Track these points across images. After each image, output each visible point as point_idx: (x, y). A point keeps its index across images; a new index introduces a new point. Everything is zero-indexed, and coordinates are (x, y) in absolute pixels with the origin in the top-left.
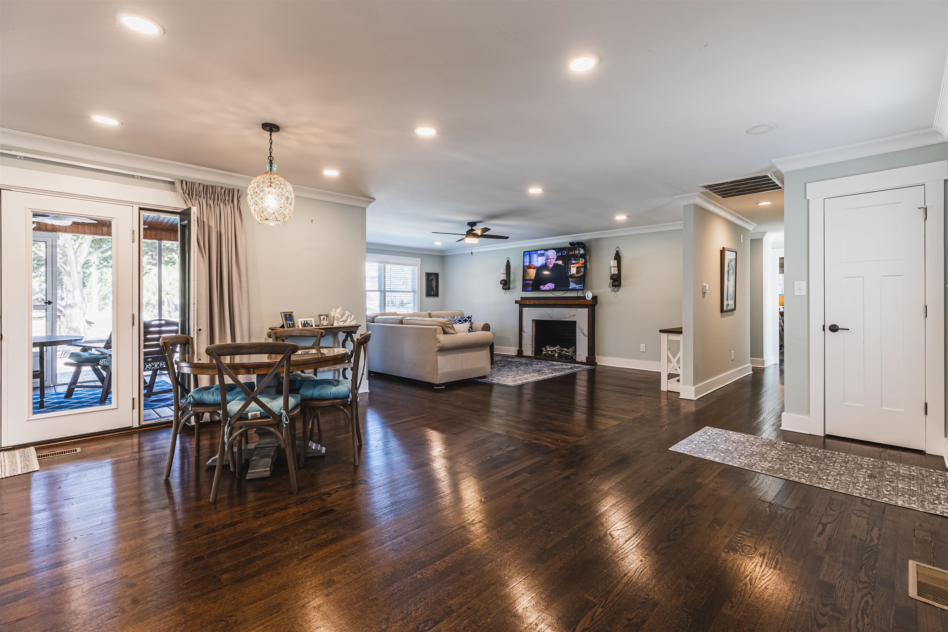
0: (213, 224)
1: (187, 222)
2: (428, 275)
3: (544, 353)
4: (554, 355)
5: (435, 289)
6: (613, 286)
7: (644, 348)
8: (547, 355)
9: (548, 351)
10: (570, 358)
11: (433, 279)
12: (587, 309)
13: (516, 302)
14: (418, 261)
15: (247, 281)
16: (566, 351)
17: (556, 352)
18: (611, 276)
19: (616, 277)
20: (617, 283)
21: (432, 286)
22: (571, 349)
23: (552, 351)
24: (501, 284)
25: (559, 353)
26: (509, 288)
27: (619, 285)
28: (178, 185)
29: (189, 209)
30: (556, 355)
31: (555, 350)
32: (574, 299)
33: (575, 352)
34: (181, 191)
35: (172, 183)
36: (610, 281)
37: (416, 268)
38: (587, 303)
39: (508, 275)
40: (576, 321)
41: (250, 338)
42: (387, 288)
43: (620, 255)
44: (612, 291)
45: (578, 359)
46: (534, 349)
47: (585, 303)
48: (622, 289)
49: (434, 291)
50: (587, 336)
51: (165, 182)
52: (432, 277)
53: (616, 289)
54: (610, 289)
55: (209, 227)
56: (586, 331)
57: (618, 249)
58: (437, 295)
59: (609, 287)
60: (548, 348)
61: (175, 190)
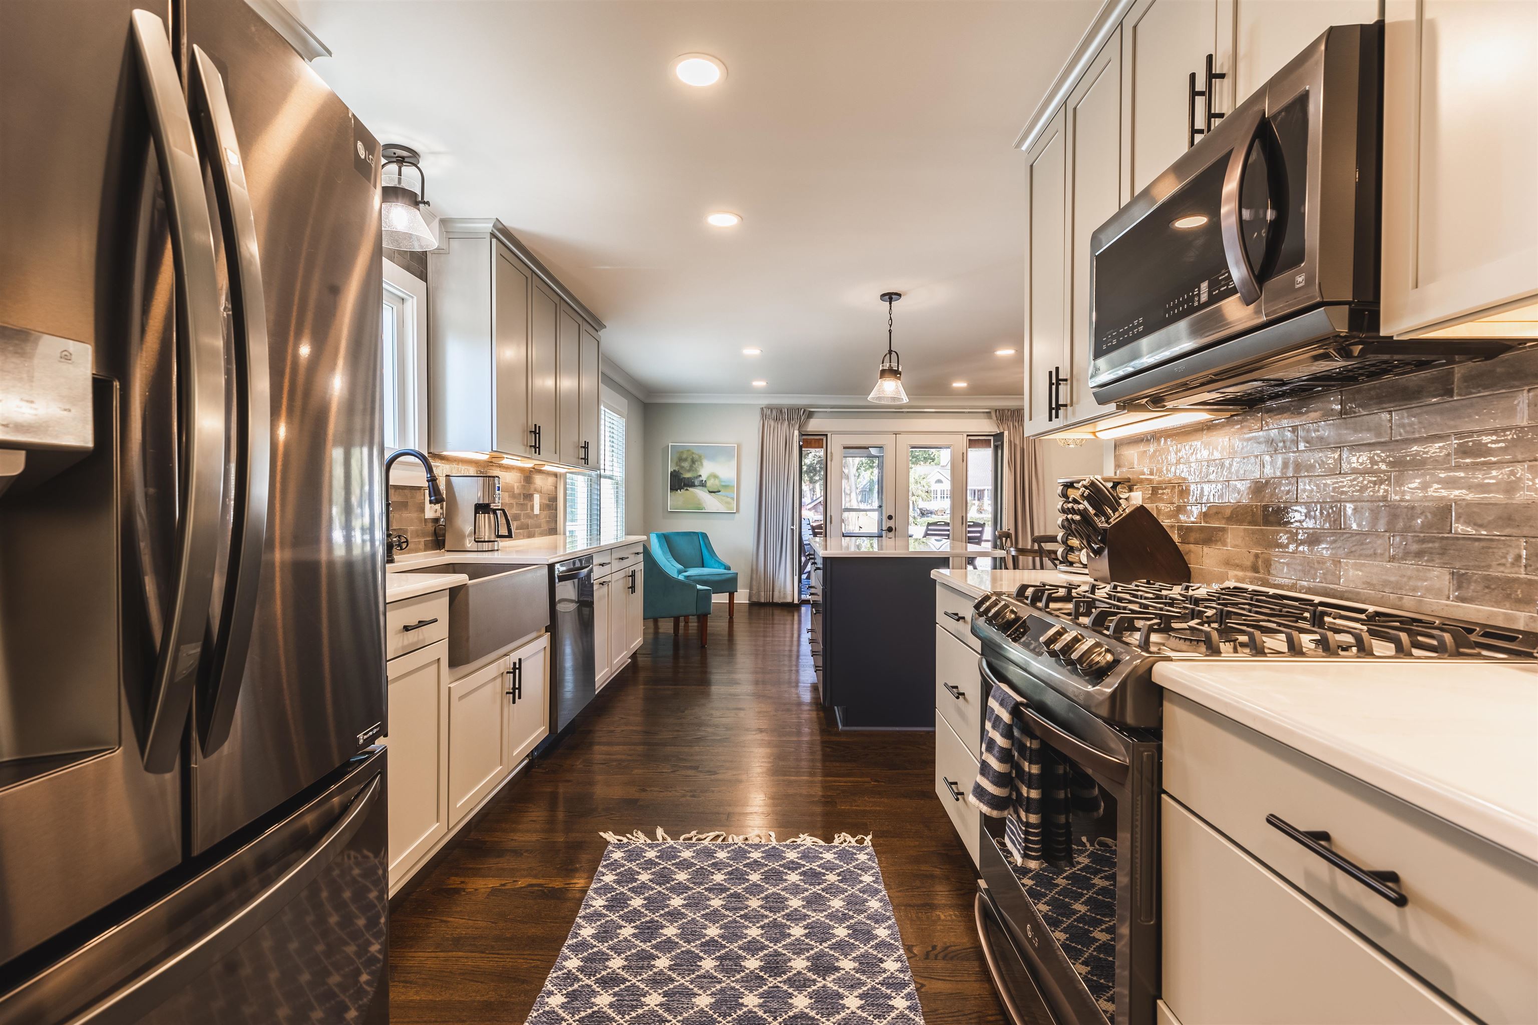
0: (1018, 442)
1: (1000, 443)
15: (1044, 489)
28: (993, 414)
29: (1002, 433)
34: (995, 419)
35: (989, 413)
41: (1045, 531)
51: (983, 412)
55: (1015, 445)
61: (990, 418)
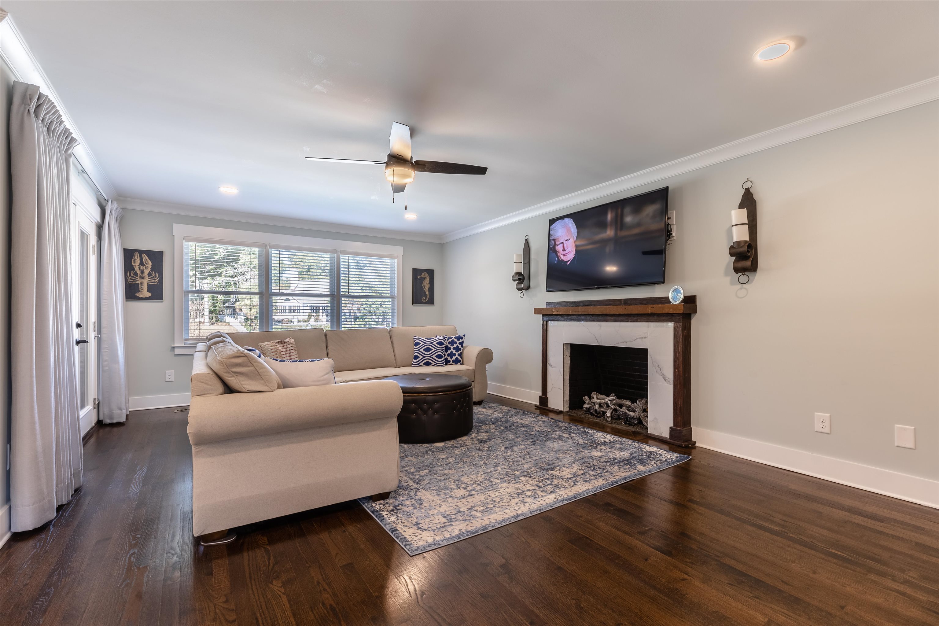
2: (416, 272)
3: (586, 406)
4: (604, 413)
5: (427, 293)
6: (736, 270)
7: (827, 424)
8: (592, 411)
9: (594, 403)
10: (636, 422)
11: (424, 278)
12: (671, 325)
13: (537, 311)
14: (399, 250)
16: (628, 408)
17: (608, 406)
18: (731, 248)
19: (745, 248)
20: (748, 263)
21: (422, 289)
22: (639, 405)
23: (600, 405)
24: (514, 280)
25: (615, 410)
26: (528, 288)
27: (754, 268)
30: (608, 414)
31: (607, 404)
32: (642, 304)
33: (645, 410)
36: (729, 260)
37: (396, 261)
38: (671, 311)
39: (527, 265)
40: (647, 349)
42: (344, 290)
43: (755, 197)
44: (732, 283)
45: (652, 430)
46: (567, 398)
47: (666, 311)
48: (759, 277)
49: (426, 296)
50: (672, 382)
52: (423, 275)
53: (744, 278)
54: (728, 279)
56: (669, 372)
57: (748, 185)
58: (431, 302)
59: (726, 274)
60: (595, 397)
